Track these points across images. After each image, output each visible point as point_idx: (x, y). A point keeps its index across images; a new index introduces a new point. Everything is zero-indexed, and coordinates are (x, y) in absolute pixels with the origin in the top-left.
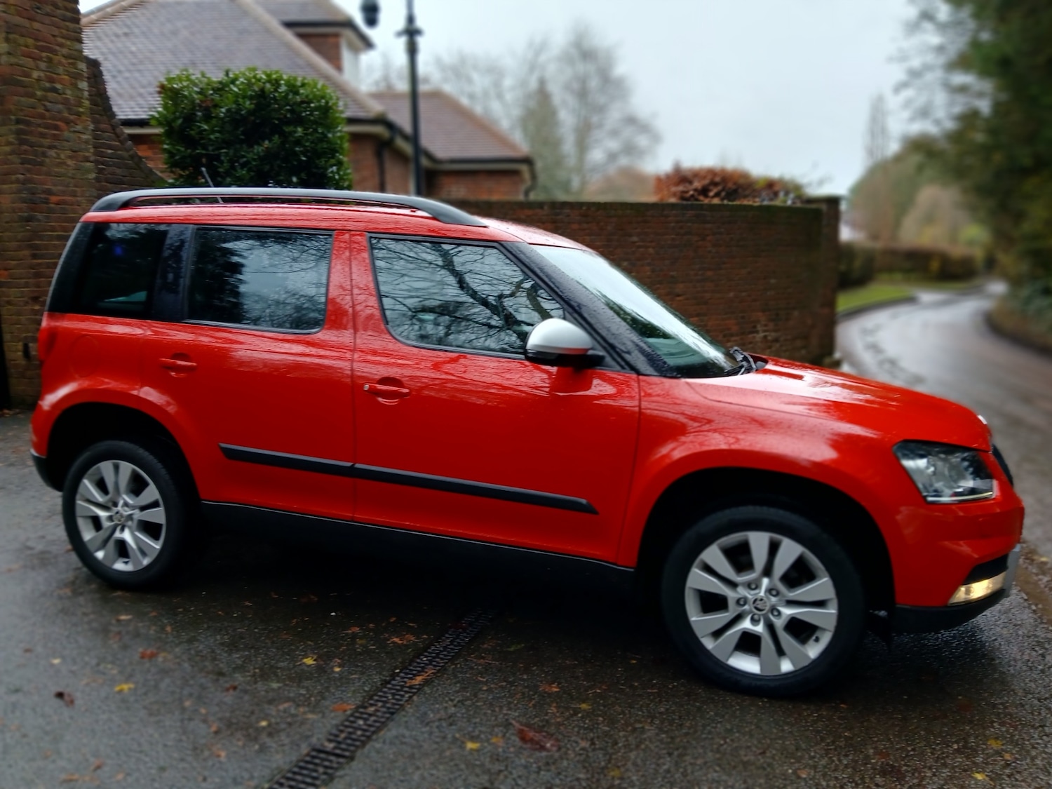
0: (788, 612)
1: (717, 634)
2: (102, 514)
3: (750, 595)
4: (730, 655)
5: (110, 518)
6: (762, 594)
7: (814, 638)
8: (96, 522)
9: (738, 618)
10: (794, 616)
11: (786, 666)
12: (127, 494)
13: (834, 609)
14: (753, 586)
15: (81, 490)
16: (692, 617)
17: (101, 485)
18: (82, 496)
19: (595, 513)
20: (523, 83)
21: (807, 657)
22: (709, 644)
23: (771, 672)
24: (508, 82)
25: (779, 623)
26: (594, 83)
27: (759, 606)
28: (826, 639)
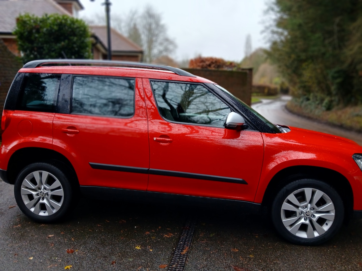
0: (317, 215)
1: (291, 225)
2: (34, 193)
3: (304, 210)
4: (297, 232)
5: (37, 195)
6: (309, 210)
7: (325, 223)
8: (31, 197)
9: (300, 219)
10: (320, 217)
11: (316, 234)
12: (45, 184)
13: (333, 213)
14: (305, 207)
15: (23, 183)
16: (283, 220)
17: (33, 181)
18: (24, 186)
19: (247, 184)
20: (129, 25)
21: (324, 230)
22: (289, 229)
23: (311, 237)
24: (123, 24)
25: (314, 219)
26: (153, 26)
27: (307, 214)
28: (330, 224)
